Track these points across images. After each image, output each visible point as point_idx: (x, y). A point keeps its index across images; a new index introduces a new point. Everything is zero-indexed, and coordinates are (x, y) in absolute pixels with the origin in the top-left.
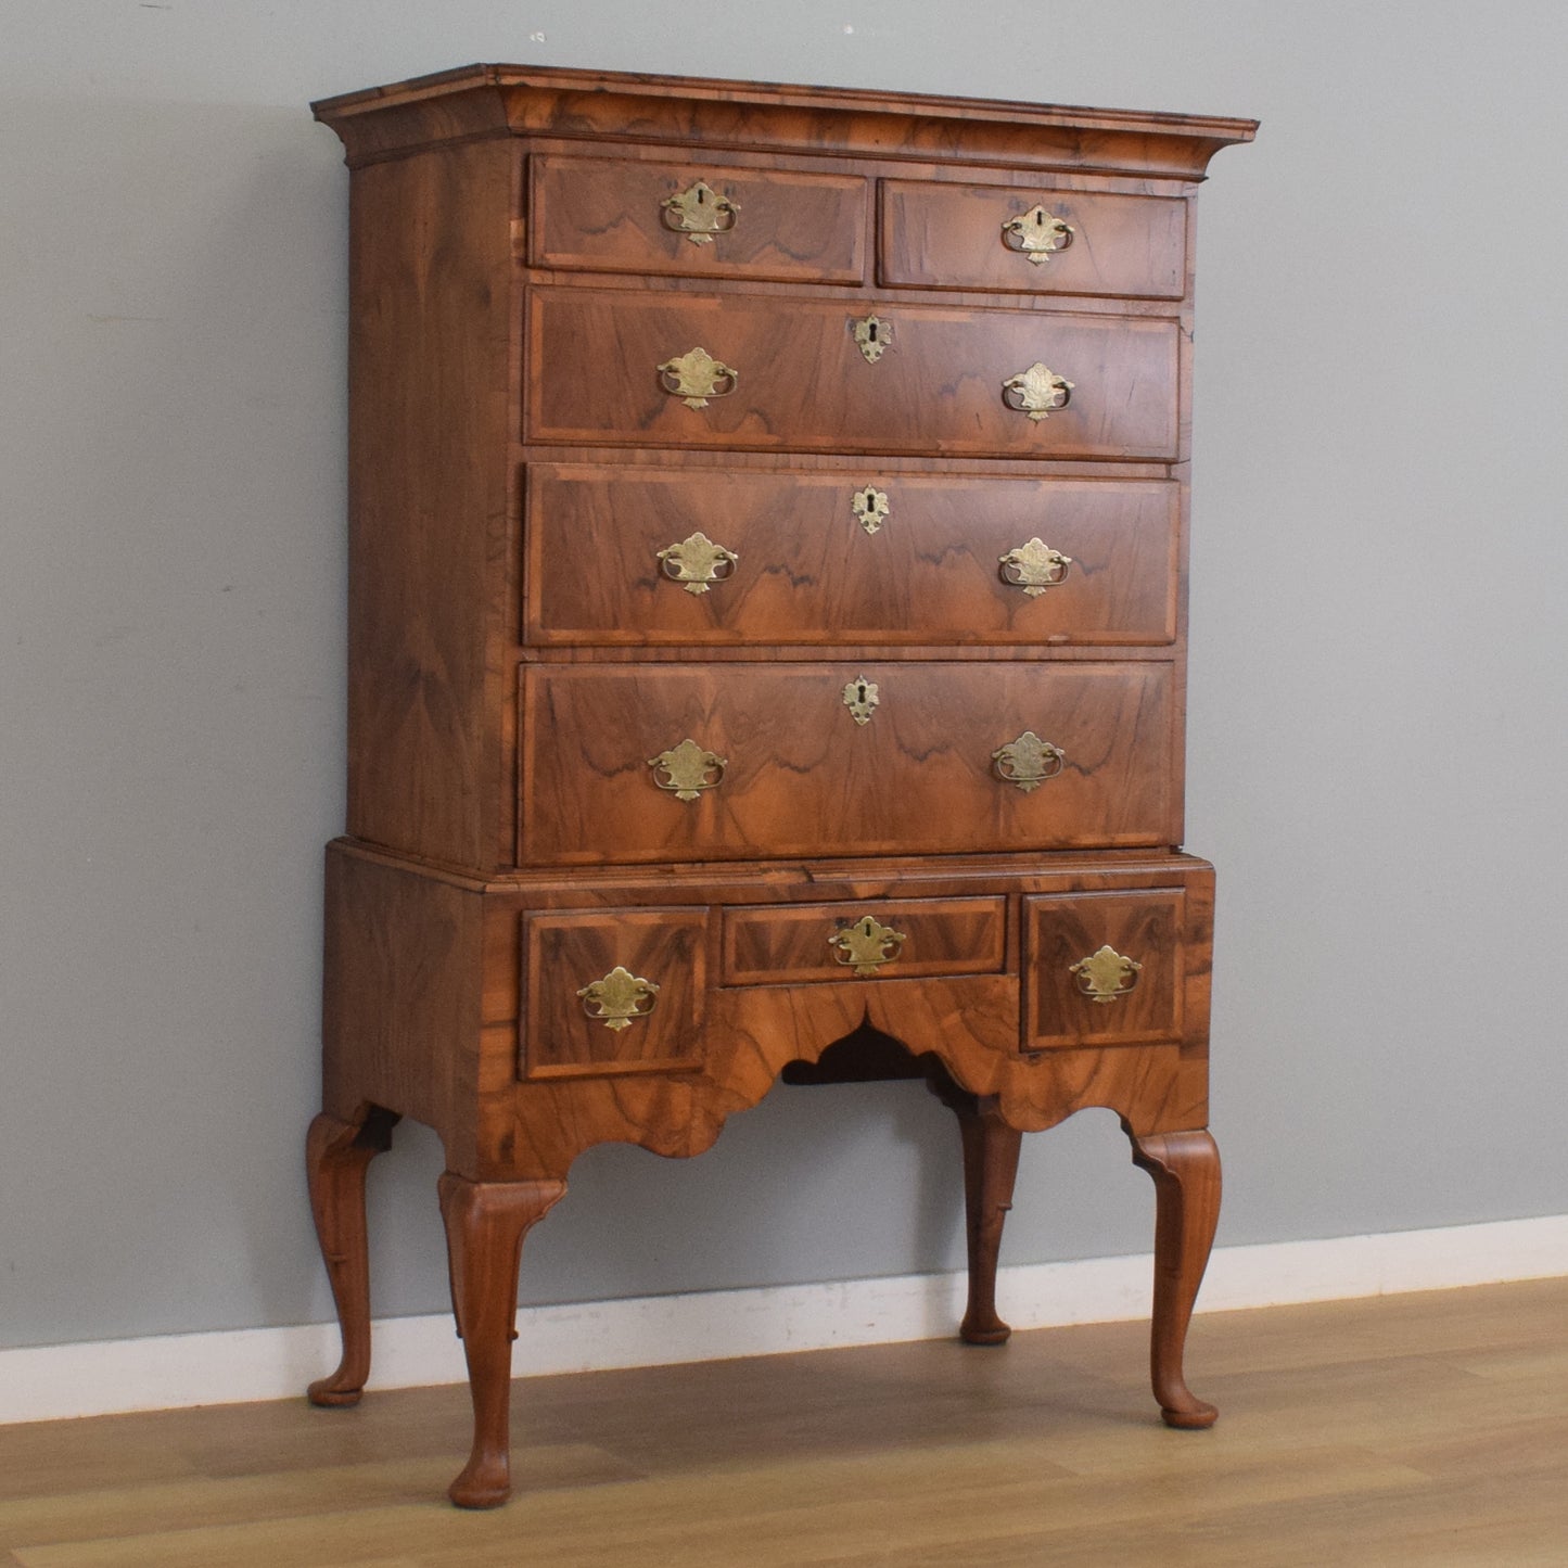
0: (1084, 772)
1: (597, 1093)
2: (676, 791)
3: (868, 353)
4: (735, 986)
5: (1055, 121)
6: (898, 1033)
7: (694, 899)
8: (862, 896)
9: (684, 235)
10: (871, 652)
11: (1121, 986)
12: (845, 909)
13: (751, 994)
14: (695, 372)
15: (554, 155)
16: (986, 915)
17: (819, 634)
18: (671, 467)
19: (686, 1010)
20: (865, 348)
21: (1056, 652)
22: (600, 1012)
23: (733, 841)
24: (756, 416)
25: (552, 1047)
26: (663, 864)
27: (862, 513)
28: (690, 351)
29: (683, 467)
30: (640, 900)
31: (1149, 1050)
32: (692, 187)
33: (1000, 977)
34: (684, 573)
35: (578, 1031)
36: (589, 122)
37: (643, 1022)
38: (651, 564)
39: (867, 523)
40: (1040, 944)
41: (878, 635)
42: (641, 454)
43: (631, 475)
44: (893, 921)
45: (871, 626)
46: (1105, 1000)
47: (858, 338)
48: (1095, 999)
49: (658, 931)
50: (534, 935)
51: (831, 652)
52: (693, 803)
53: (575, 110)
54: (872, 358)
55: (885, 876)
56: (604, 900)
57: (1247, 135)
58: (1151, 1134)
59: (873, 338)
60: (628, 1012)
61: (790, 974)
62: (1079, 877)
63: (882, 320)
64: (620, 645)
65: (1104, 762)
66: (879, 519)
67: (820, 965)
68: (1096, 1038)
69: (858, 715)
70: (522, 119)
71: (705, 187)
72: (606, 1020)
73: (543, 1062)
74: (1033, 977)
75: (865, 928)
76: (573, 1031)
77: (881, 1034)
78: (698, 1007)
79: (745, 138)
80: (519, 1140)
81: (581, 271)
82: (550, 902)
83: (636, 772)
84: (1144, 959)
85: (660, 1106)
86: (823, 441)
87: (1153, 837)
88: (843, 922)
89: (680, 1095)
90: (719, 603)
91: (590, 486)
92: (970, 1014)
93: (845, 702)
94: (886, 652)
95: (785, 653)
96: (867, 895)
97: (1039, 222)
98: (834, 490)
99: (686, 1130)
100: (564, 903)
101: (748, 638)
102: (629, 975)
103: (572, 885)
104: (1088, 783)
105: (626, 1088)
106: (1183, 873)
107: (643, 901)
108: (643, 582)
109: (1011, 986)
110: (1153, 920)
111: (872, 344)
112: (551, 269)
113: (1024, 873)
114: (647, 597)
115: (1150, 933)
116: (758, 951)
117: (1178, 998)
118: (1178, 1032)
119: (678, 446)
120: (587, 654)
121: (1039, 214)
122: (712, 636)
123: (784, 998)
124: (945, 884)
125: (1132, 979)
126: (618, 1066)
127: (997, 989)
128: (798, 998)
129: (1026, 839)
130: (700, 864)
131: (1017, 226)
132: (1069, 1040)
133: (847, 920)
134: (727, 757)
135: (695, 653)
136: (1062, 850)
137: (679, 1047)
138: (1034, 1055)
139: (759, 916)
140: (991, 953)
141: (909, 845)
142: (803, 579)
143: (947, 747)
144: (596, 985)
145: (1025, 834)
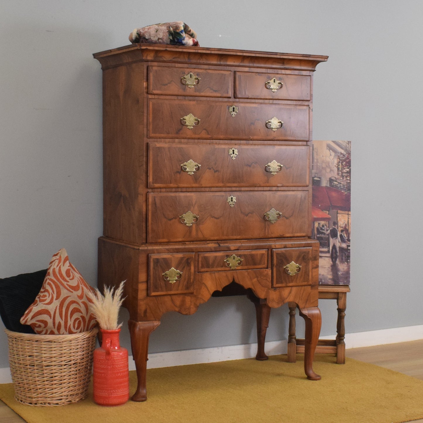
0: (287, 218)
1: (167, 299)
2: (186, 224)
3: (232, 115)
4: (201, 272)
5: (278, 57)
6: (241, 283)
7: (191, 251)
9: (187, 86)
10: (234, 189)
11: (296, 272)
12: (228, 253)
13: (205, 274)
14: (190, 120)
15: (154, 66)
16: (263, 254)
17: (221, 185)
18: (184, 143)
19: (189, 278)
20: (232, 113)
21: (279, 189)
22: (168, 279)
23: (200, 236)
24: (205, 131)
25: (156, 288)
26: (183, 242)
27: (231, 154)
28: (189, 114)
29: (187, 143)
31: (303, 287)
32: (189, 74)
33: (267, 269)
34: (187, 170)
35: (162, 283)
36: (163, 58)
37: (178, 281)
38: (179, 168)
39: (232, 157)
40: (276, 261)
41: (236, 185)
42: (177, 140)
43: (174, 145)
44: (240, 256)
45: (234, 183)
46: (292, 275)
47: (230, 111)
48: (290, 275)
49: (182, 259)
50: (152, 260)
51: (224, 189)
52: (191, 227)
53: (160, 55)
54: (233, 116)
55: (238, 244)
56: (169, 251)
57: (326, 60)
58: (304, 308)
59: (234, 111)
60: (175, 279)
61: (215, 269)
62: (286, 244)
63: (236, 106)
64: (172, 188)
65: (292, 216)
66: (236, 156)
67: (222, 267)
68: (291, 284)
69: (231, 205)
70: (147, 57)
71: (192, 74)
72: (169, 281)
73: (154, 291)
74: (275, 269)
75: (233, 258)
76: (161, 283)
77: (237, 284)
78: (192, 277)
79: (201, 61)
80: (148, 311)
81: (162, 95)
82: (156, 252)
83: (176, 220)
84: (302, 265)
85: (183, 302)
86: (222, 137)
87: (304, 234)
88: (228, 256)
89: (188, 299)
90: (196, 177)
91: (164, 148)
92: (259, 279)
93: (228, 201)
94: (238, 189)
95: (213, 189)
96: (233, 249)
97: (274, 82)
98: (224, 149)
99: (189, 308)
100: (159, 252)
101: (203, 185)
102: (175, 270)
103: (161, 247)
104: (288, 221)
105: (174, 297)
106: (311, 243)
107: (178, 251)
108: (178, 172)
109: (269, 271)
110: (304, 255)
111: (233, 112)
112: (154, 94)
113: (272, 244)
114: (178, 176)
115: (304, 258)
116: (207, 263)
117: (310, 274)
118: (310, 283)
119: (185, 138)
120: (164, 190)
121: (274, 80)
122: (194, 185)
123: (213, 275)
124: (252, 246)
125: (299, 270)
126: (172, 292)
127: (266, 272)
128: (217, 274)
130: (192, 242)
131: (269, 83)
132: (284, 285)
133: (229, 256)
134: (199, 215)
135: (190, 190)
136: (281, 238)
137: (187, 288)
138: (275, 289)
139: (207, 255)
140: (264, 264)
141: (244, 237)
142: (217, 171)
143: (253, 212)
144: (167, 272)
145: (272, 234)
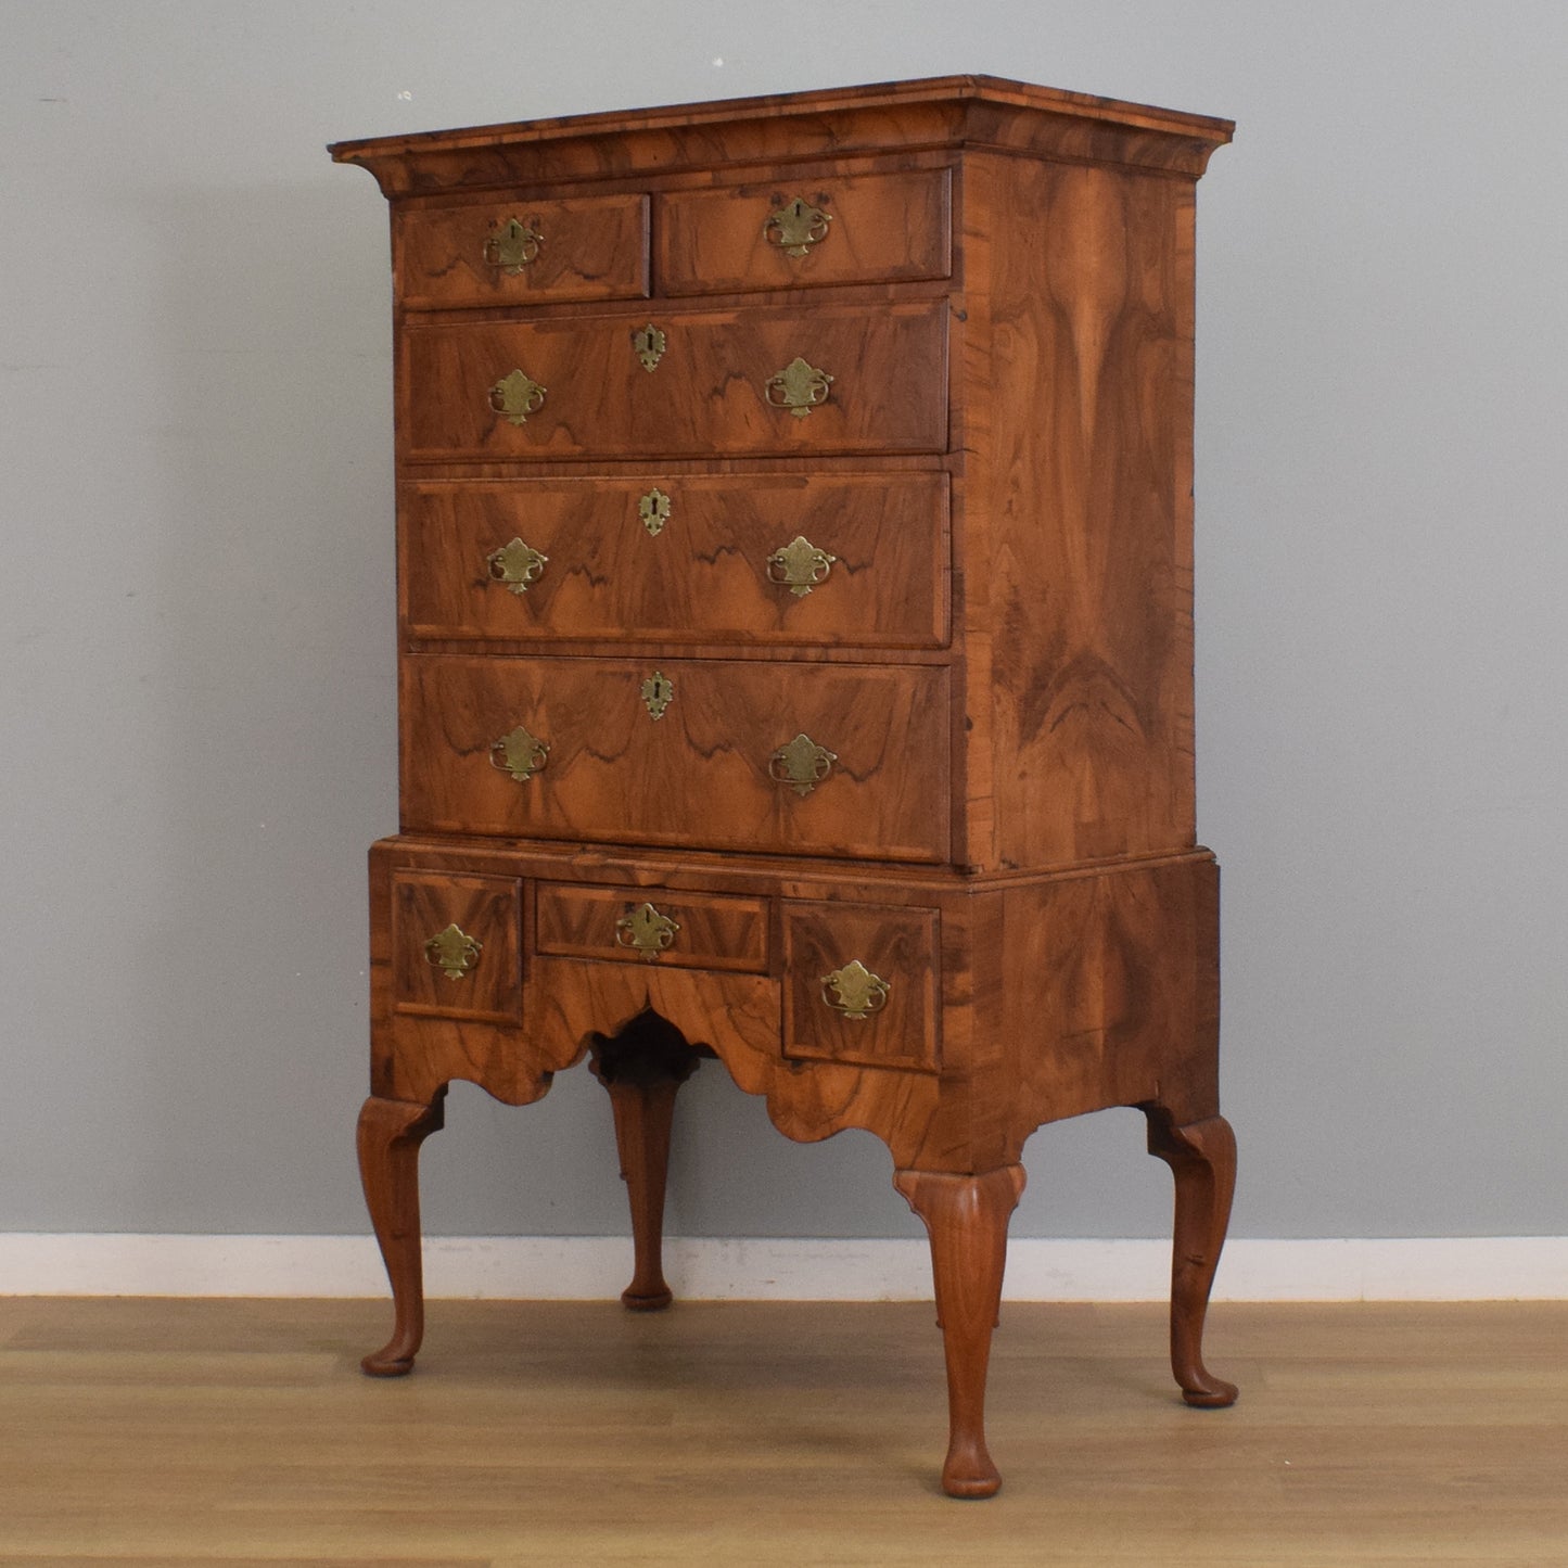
0: (857, 779)
1: (448, 1032)
2: (513, 772)
3: (646, 363)
4: (546, 954)
6: (673, 1019)
7: (513, 868)
8: (643, 884)
9: (503, 269)
10: (667, 650)
11: (869, 1005)
12: (631, 895)
14: (516, 392)
16: (751, 917)
19: (504, 970)
20: (643, 358)
21: (833, 654)
22: (440, 962)
24: (563, 429)
25: (408, 987)
26: (509, 839)
27: (646, 516)
28: (511, 373)
30: (474, 867)
31: (908, 1077)
32: (506, 224)
33: (761, 979)
34: (505, 575)
37: (470, 976)
38: (483, 567)
39: (650, 526)
40: (793, 949)
41: (665, 633)
42: (487, 468)
43: (473, 488)
46: (856, 1017)
47: (638, 349)
48: (846, 1014)
49: (482, 895)
50: (394, 888)
52: (525, 784)
54: (651, 367)
55: (664, 866)
56: (447, 863)
59: (650, 347)
60: (458, 965)
61: (589, 949)
63: (658, 329)
65: (875, 769)
66: (662, 522)
68: (852, 1055)
69: (652, 710)
70: (391, 183)
71: (515, 223)
72: (445, 970)
73: (403, 998)
74: (789, 984)
75: (646, 915)
76: (424, 974)
78: (513, 968)
80: (397, 1062)
82: (412, 863)
83: (484, 754)
84: (892, 980)
85: (494, 1055)
86: (616, 449)
87: (925, 853)
88: (630, 907)
89: (507, 1047)
90: (535, 602)
91: (441, 498)
92: (736, 1012)
93: (642, 697)
94: (681, 652)
95: (601, 650)
96: (649, 883)
97: (798, 214)
98: (627, 495)
100: (421, 863)
101: (562, 634)
102: (459, 932)
103: (429, 848)
104: (860, 790)
105: (467, 1030)
106: (939, 893)
107: (476, 869)
108: (479, 583)
109: (774, 989)
110: (901, 939)
111: (649, 353)
113: (786, 877)
114: (481, 595)
115: (897, 953)
116: (563, 924)
117: (930, 1026)
119: (509, 460)
121: (798, 206)
122: (532, 632)
123: (583, 971)
125: (881, 999)
126: (458, 1011)
127: (760, 991)
129: (806, 844)
130: (539, 842)
131: (775, 222)
132: (824, 1053)
133: (633, 904)
134: (550, 745)
136: (841, 858)
137: (499, 1003)
138: (795, 1063)
139: (564, 892)
140: (757, 956)
142: (600, 580)
143: (730, 745)
144: (439, 937)
145: (804, 839)
